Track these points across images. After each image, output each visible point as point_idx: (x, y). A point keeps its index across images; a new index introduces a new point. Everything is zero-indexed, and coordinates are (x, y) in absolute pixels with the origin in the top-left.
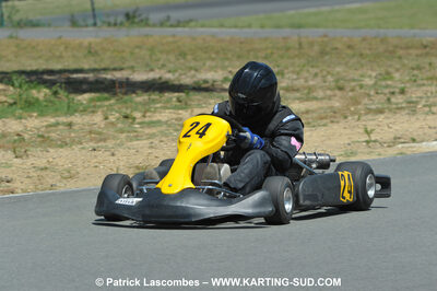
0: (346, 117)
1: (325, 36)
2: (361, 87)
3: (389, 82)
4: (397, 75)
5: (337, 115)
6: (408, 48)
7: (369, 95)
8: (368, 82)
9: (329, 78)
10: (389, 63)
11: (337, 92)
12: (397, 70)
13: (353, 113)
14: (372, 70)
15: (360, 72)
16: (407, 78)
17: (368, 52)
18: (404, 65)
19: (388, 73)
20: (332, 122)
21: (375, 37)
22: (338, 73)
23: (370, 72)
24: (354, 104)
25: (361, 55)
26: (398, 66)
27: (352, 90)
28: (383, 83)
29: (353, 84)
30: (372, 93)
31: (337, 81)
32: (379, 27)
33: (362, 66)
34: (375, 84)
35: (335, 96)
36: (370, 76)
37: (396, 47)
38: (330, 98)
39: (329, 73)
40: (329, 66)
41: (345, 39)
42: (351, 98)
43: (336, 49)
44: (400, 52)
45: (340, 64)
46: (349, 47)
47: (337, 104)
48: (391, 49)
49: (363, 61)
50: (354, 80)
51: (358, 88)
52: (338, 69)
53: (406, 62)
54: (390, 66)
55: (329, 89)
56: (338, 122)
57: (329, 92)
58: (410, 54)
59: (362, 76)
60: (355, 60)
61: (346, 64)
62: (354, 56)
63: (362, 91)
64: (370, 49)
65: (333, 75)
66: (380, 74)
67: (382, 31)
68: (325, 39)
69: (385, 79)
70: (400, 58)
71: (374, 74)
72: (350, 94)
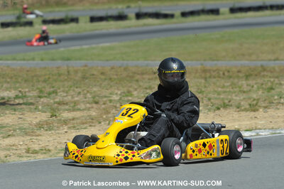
0: (100, 123)
1: (86, 66)
2: (111, 101)
3: (130, 98)
4: (135, 93)
5: (94, 121)
6: (142, 74)
7: (116, 107)
8: (115, 98)
9: (88, 95)
10: (130, 85)
11: (94, 105)
12: (136, 90)
13: (105, 120)
14: (118, 89)
15: (110, 91)
16: (143, 95)
17: (115, 77)
18: (140, 86)
19: (129, 92)
20: (90, 126)
21: (120, 67)
22: (95, 92)
23: (116, 91)
24: (105, 114)
25: (110, 79)
26: (136, 87)
27: (104, 104)
28: (126, 99)
29: (105, 99)
30: (118, 105)
31: (94, 97)
32: (123, 60)
33: (111, 87)
34: (120, 99)
35: (92, 108)
36: (116, 94)
37: (135, 73)
38: (89, 109)
39: (88, 92)
40: (88, 87)
41: (99, 68)
42: (104, 109)
43: (93, 75)
44: (138, 77)
45: (95, 85)
46: (102, 74)
47: (94, 114)
48: (131, 74)
49: (112, 84)
50: (105, 97)
51: (108, 102)
52: (95, 89)
53: (141, 84)
54: (131, 87)
55: (89, 103)
56: (95, 126)
57: (88, 105)
58: (144, 79)
59: (111, 94)
60: (106, 83)
61: (100, 86)
62: (105, 79)
63: (112, 104)
64: (117, 75)
65: (91, 93)
66: (124, 93)
67: (125, 62)
68: (86, 68)
69: (127, 96)
70: (137, 81)
71: (119, 92)
72: (103, 106)
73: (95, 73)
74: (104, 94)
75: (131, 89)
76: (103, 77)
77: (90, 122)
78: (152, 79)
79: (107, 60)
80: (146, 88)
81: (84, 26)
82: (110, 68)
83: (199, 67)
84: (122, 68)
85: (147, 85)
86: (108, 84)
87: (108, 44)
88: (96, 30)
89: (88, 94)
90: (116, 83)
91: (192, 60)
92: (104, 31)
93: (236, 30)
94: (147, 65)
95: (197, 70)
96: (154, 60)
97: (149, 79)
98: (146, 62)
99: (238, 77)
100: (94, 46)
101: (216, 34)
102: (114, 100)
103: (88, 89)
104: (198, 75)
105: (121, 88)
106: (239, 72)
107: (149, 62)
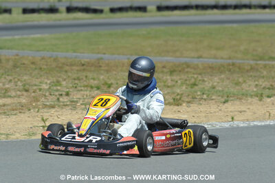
73: (26, 62)
74: (34, 83)
75: (60, 79)
76: (33, 66)
77: (20, 109)
78: (80, 71)
79: (38, 51)
80: (75, 79)
81: (17, 17)
82: (40, 58)
83: (126, 61)
84: (52, 59)
85: (75, 76)
86: (39, 74)
87: (39, 36)
88: (28, 21)
89: (19, 82)
90: (46, 73)
91: (119, 54)
92: (36, 23)
93: (162, 28)
94: (76, 57)
95: (123, 64)
96: (83, 53)
97: (77, 70)
98: (75, 54)
99: (162, 72)
100: (25, 36)
101: (143, 31)
102: (44, 89)
103: (19, 78)
104: (124, 68)
105: (51, 78)
106: (164, 67)
107: (79, 54)
